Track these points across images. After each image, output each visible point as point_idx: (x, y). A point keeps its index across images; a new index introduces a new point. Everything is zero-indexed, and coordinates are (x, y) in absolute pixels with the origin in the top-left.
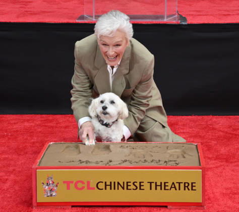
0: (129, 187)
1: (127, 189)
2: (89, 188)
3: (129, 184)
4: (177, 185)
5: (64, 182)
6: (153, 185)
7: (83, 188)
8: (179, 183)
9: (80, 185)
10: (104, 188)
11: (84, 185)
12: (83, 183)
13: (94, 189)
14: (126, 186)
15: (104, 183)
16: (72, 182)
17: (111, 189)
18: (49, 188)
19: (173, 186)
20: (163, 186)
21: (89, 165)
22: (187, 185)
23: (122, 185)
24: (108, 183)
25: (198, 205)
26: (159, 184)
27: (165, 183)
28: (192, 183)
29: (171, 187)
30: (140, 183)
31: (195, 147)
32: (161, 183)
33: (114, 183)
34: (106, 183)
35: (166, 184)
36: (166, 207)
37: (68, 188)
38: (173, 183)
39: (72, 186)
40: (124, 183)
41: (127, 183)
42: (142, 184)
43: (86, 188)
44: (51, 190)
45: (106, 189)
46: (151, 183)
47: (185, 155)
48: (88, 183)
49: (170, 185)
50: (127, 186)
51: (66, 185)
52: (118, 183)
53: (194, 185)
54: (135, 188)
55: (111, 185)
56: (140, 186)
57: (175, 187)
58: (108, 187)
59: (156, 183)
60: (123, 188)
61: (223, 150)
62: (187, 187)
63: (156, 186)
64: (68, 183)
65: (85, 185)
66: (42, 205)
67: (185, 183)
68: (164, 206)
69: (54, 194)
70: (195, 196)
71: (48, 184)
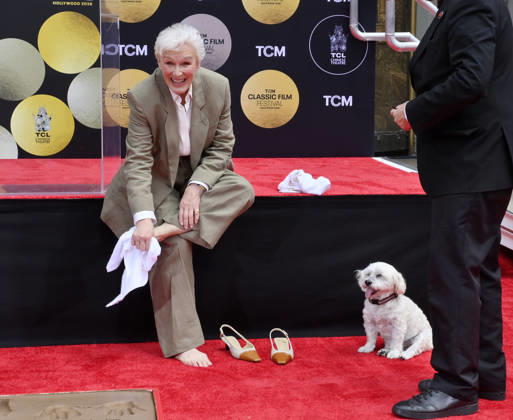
31: (149, 395)
47: (134, 410)
61: (195, 397)
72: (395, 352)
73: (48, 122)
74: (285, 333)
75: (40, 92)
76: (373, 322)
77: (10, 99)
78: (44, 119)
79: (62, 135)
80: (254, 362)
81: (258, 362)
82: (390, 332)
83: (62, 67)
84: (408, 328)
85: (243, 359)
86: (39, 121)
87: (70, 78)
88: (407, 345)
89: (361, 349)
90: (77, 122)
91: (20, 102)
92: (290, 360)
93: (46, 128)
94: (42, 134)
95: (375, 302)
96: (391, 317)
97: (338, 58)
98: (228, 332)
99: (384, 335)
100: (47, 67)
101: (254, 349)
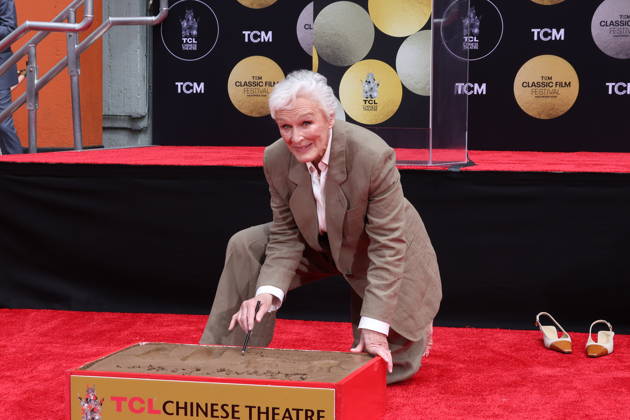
0: (215, 414)
1: (212, 416)
2: (151, 411)
3: (215, 407)
4: (294, 414)
5: (113, 398)
6: (255, 412)
7: (142, 410)
8: (298, 410)
9: (137, 405)
10: (175, 412)
11: (143, 405)
12: (142, 402)
13: (158, 412)
14: (210, 411)
15: (175, 405)
16: (125, 399)
17: (186, 414)
18: (89, 407)
19: (287, 415)
20: (271, 414)
21: (161, 373)
22: (310, 414)
23: (204, 409)
24: (182, 405)
26: (263, 410)
27: (274, 409)
28: (319, 412)
29: (284, 417)
30: (233, 406)
32: (267, 408)
33: (192, 404)
34: (178, 403)
35: (276, 412)
37: (119, 409)
38: (287, 410)
39: (125, 404)
40: (206, 405)
41: (212, 405)
42: (236, 409)
43: (146, 411)
44: (93, 411)
45: (178, 414)
46: (251, 408)
48: (150, 401)
49: (281, 412)
50: (213, 410)
51: (115, 402)
52: (198, 405)
53: (321, 414)
54: (225, 415)
55: (185, 408)
56: (234, 411)
57: (290, 417)
58: (182, 411)
59: (259, 408)
60: (206, 414)
62: (311, 417)
63: (259, 413)
64: (119, 400)
65: (146, 406)
67: (307, 411)
69: (97, 418)
71: (87, 401)
73: (376, 88)
74: (609, 325)
75: (369, 57)
77: (340, 64)
78: (372, 85)
79: (389, 102)
80: (564, 353)
81: (569, 353)
85: (554, 348)
86: (367, 87)
87: (399, 41)
90: (404, 88)
91: (348, 67)
92: (605, 353)
93: (375, 94)
94: (370, 102)
98: (546, 321)
100: (377, 32)
101: (569, 339)
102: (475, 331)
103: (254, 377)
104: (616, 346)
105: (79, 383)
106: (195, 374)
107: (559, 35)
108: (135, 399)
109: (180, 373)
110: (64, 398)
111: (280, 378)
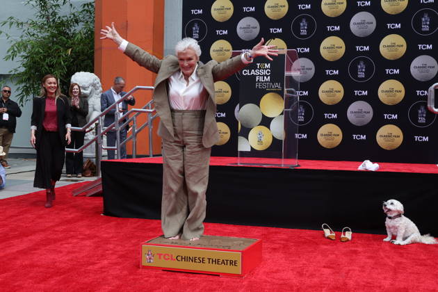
0: (196, 261)
2: (172, 259)
4: (225, 262)
5: (158, 254)
6: (211, 261)
7: (168, 259)
8: (227, 261)
9: (167, 257)
10: (181, 260)
12: (168, 255)
13: (175, 260)
14: (194, 260)
15: (181, 257)
16: (162, 254)
17: (185, 261)
18: (149, 257)
19: (223, 262)
20: (217, 262)
23: (192, 259)
24: (183, 257)
25: (238, 275)
30: (203, 258)
32: (216, 260)
33: (187, 257)
35: (219, 261)
36: (219, 276)
37: (160, 258)
38: (223, 260)
39: (162, 257)
40: (193, 257)
41: (195, 258)
43: (170, 259)
44: (150, 259)
46: (209, 259)
48: (172, 256)
49: (221, 261)
51: (158, 256)
52: (190, 258)
53: (236, 262)
54: (200, 262)
55: (185, 258)
56: (203, 260)
58: (183, 260)
59: (212, 259)
60: (192, 261)
62: (232, 263)
63: (213, 261)
64: (160, 255)
65: (170, 257)
66: (145, 267)
67: (231, 261)
68: (217, 275)
70: (237, 270)
71: (148, 255)
72: (399, 241)
73: (262, 137)
75: (260, 125)
76: (389, 228)
77: (249, 127)
78: (261, 135)
79: (267, 142)
80: (332, 240)
81: (334, 240)
82: (397, 232)
83: (269, 115)
84: (406, 231)
85: (328, 238)
86: (259, 136)
87: (271, 119)
88: (405, 239)
89: (385, 240)
90: (273, 137)
92: (348, 240)
93: (262, 139)
94: (260, 141)
95: (390, 218)
96: (397, 225)
97: (422, 120)
98: (325, 227)
99: (395, 234)
100: (263, 115)
101: (334, 234)
102: (299, 230)
103: (211, 247)
104: (352, 237)
105: (145, 248)
106: (189, 246)
107: (335, 116)
108: (165, 255)
109: (183, 245)
110: (139, 253)
111: (221, 248)
